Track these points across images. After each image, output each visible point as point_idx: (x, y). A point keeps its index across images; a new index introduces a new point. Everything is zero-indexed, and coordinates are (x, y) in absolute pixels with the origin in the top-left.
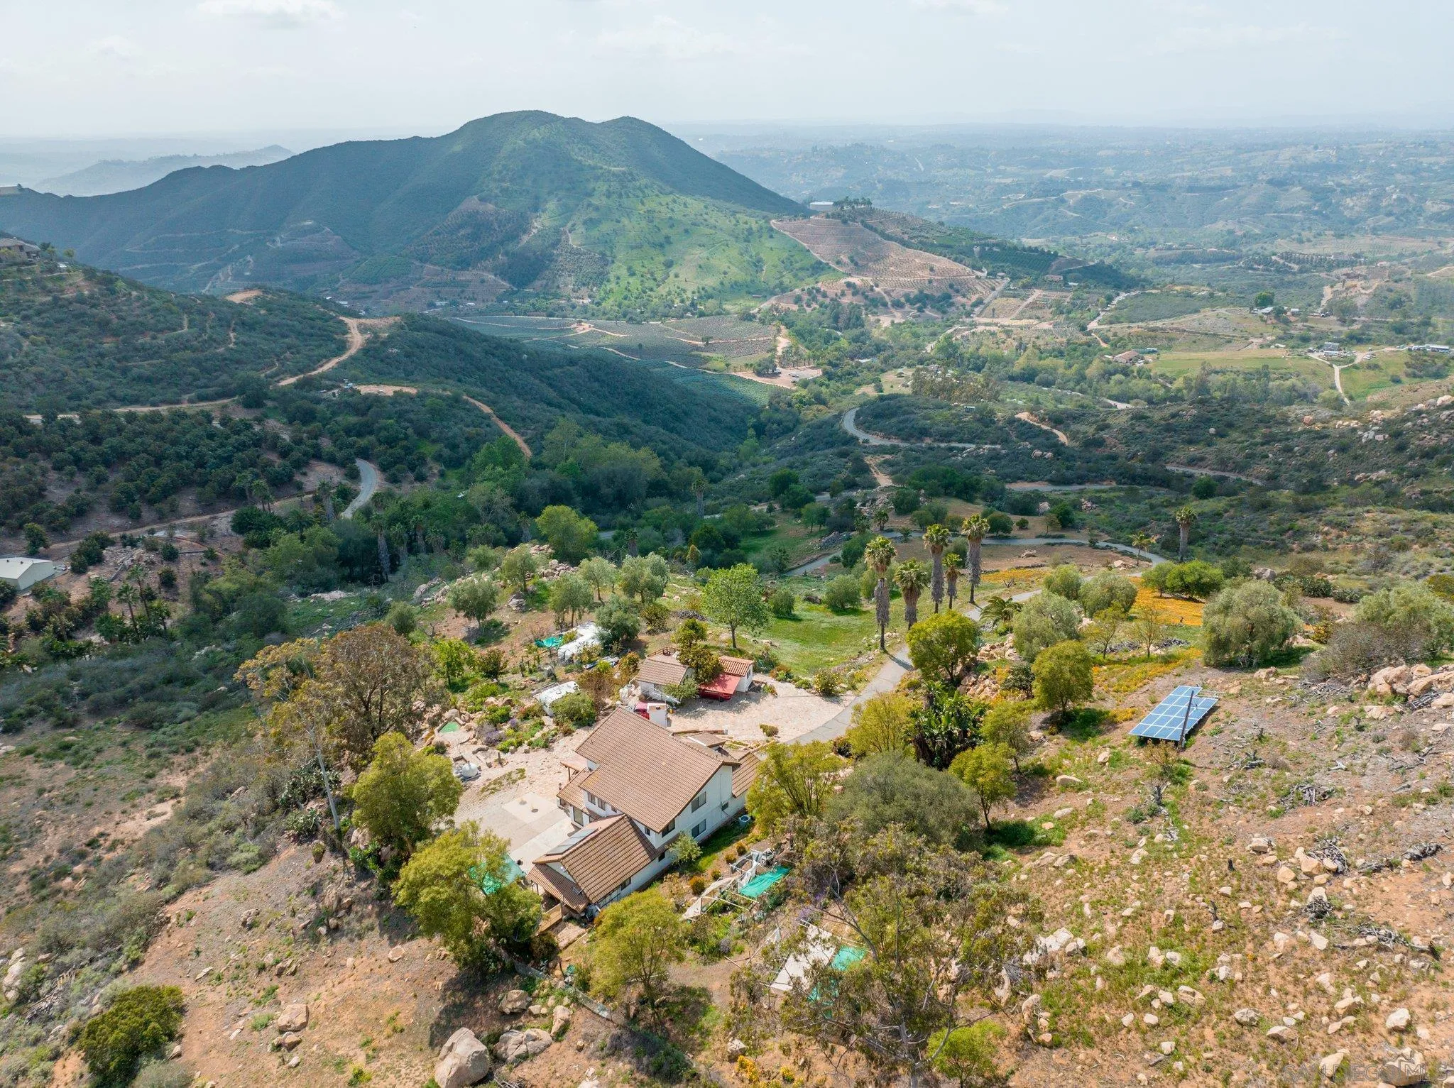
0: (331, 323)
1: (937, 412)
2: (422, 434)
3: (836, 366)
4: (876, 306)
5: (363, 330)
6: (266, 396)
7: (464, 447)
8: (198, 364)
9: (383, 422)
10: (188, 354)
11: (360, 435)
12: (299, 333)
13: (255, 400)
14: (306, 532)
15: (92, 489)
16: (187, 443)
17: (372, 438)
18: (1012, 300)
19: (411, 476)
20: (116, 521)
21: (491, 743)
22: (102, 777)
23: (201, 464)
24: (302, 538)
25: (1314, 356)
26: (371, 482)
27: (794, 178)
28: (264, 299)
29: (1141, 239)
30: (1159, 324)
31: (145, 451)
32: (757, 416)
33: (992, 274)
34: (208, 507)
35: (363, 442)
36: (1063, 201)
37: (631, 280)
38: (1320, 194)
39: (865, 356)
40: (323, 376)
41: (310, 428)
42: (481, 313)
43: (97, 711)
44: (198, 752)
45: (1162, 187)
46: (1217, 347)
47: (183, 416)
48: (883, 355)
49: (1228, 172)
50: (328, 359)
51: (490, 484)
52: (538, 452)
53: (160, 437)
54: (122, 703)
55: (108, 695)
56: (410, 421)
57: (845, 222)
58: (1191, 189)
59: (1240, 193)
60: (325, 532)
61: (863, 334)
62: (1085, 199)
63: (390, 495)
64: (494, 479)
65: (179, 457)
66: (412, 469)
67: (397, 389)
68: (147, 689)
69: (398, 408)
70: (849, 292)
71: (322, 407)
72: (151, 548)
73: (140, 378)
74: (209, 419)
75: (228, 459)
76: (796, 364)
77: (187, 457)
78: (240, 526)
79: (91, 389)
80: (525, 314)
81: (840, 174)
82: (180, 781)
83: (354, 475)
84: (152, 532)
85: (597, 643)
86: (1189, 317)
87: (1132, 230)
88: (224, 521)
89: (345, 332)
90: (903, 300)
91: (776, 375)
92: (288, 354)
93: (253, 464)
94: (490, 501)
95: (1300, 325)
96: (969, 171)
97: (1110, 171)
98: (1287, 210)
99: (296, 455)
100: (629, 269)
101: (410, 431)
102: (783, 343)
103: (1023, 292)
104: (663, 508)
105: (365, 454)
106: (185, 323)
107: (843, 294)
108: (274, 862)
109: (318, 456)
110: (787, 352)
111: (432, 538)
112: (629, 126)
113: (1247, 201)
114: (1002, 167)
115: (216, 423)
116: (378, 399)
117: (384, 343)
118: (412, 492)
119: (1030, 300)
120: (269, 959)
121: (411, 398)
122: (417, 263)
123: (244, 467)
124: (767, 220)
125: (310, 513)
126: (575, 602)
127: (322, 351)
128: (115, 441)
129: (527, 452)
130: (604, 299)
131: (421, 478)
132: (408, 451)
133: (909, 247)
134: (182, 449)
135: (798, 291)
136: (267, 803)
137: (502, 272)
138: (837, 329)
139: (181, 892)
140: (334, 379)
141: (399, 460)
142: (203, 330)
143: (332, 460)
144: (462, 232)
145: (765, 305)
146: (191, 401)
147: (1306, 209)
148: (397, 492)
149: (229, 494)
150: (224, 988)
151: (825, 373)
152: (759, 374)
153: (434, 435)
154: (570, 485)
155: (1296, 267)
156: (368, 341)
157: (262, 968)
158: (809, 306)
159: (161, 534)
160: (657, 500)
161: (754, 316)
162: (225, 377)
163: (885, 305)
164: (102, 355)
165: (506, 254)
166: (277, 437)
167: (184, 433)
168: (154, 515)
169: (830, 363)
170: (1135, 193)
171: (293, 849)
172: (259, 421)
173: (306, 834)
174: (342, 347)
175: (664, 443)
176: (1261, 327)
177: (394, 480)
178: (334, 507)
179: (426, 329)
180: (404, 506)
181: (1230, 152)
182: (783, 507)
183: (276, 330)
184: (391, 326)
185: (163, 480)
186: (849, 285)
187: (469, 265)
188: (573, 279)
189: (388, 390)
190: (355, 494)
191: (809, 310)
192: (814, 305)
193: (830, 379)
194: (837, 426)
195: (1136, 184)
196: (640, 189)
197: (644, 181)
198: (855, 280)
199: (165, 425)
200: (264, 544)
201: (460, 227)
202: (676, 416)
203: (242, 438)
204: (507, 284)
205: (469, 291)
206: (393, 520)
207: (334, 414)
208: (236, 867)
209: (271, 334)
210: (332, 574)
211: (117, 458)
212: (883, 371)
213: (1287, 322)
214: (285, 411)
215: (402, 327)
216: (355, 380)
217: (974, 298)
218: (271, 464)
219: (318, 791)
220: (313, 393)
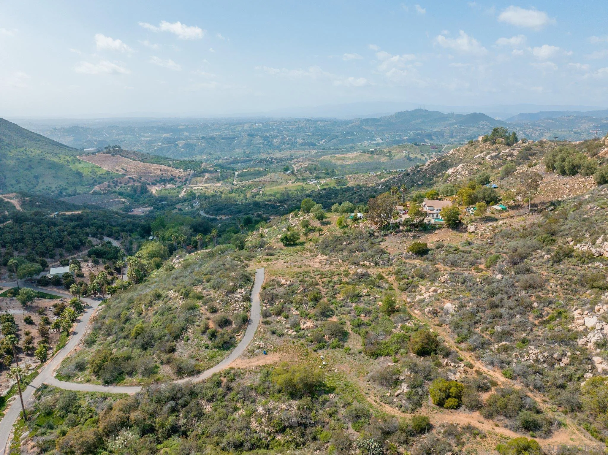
3: (157, 205)
18: (199, 178)
25: (311, 183)
33: (185, 170)
36: (177, 145)
38: (265, 138)
39: (161, 201)
45: (213, 138)
46: (279, 185)
57: (113, 155)
58: (223, 139)
59: (239, 139)
62: (186, 144)
86: (265, 177)
87: (210, 154)
96: (129, 136)
98: (257, 144)
102: (124, 200)
103: (201, 175)
110: (131, 203)
113: (242, 142)
114: (142, 134)
119: (206, 177)
124: (75, 156)
133: (146, 163)
145: (94, 190)
147: (263, 144)
151: (154, 208)
155: (275, 161)
170: (203, 140)
176: (289, 178)
181: (227, 126)
195: (203, 138)
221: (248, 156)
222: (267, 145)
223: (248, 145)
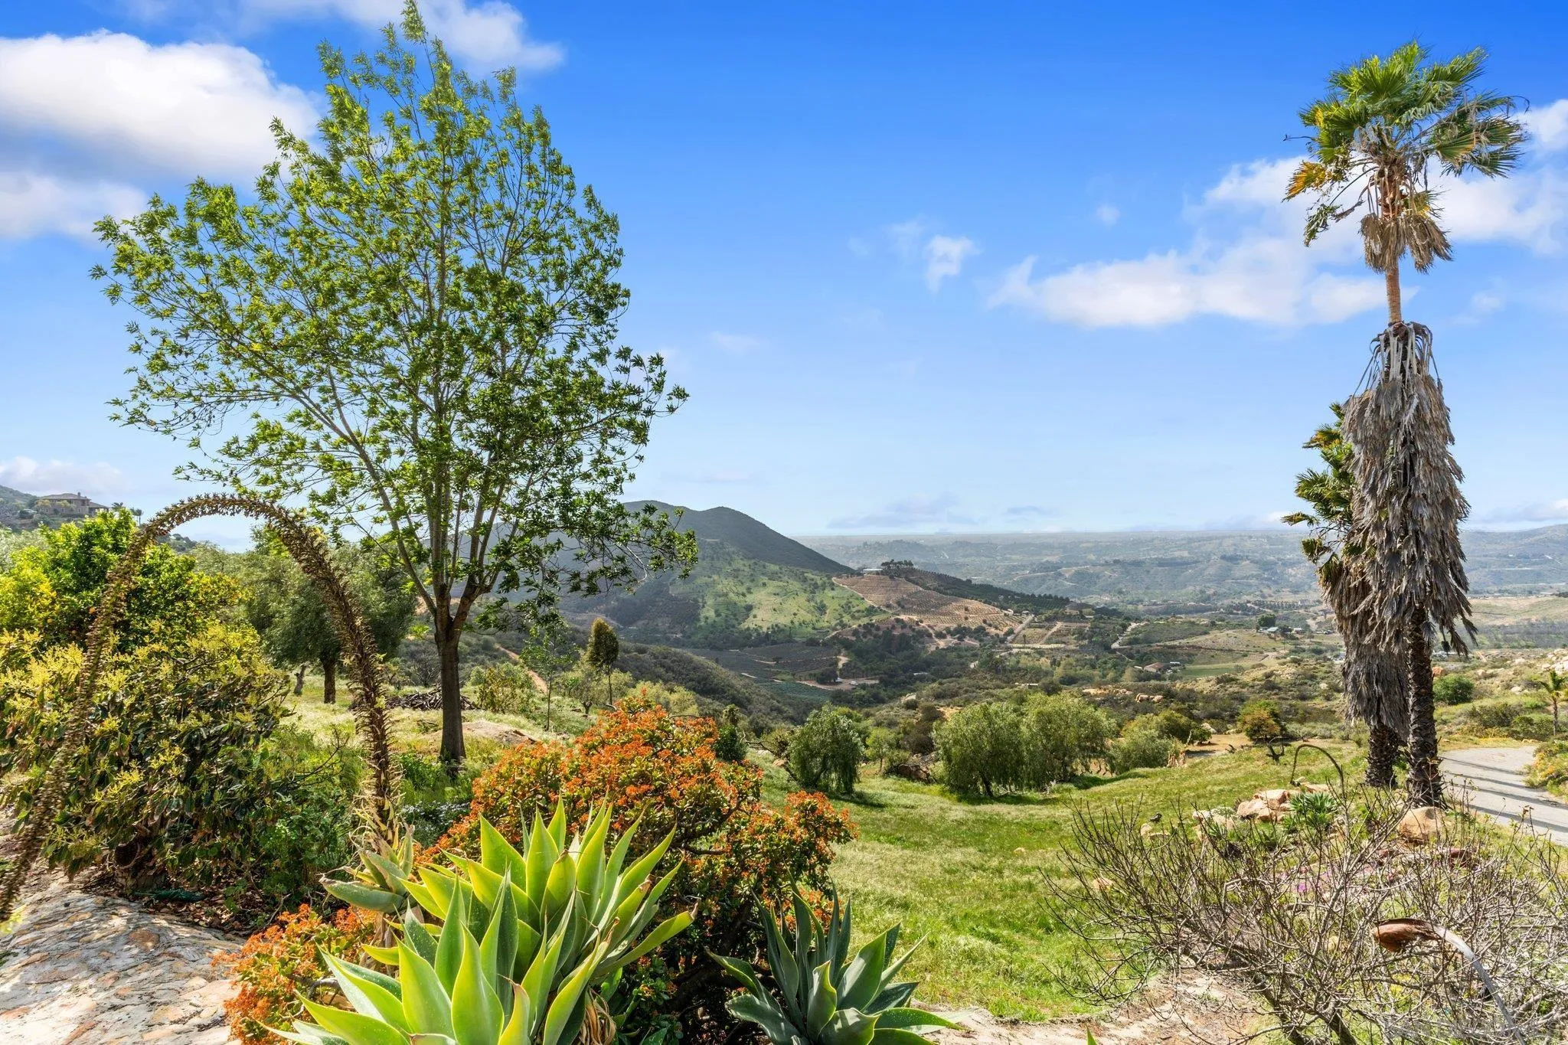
3: (891, 676)
4: (922, 636)
18: (1039, 630)
29: (1129, 598)
30: (1176, 643)
33: (1017, 612)
36: (1060, 575)
37: (717, 619)
38: (1266, 566)
39: (916, 670)
45: (1137, 564)
46: (1235, 660)
48: (932, 669)
49: (1186, 554)
57: (892, 578)
58: (1160, 565)
59: (1201, 566)
61: (912, 654)
62: (1078, 573)
70: (898, 626)
76: (854, 675)
87: (1120, 592)
90: (945, 632)
91: (836, 683)
95: (1308, 641)
97: (1092, 557)
98: (1241, 578)
100: (716, 611)
102: (843, 660)
103: (1047, 624)
107: (893, 627)
110: (847, 666)
112: (721, 512)
113: (1207, 572)
114: (1008, 556)
119: (1054, 629)
124: (829, 578)
130: (693, 634)
133: (945, 594)
135: (855, 627)
145: (828, 637)
147: (1257, 577)
151: (881, 681)
152: (822, 682)
161: (818, 643)
163: (930, 636)
169: (886, 675)
170: (1117, 568)
176: (1272, 644)
186: (898, 620)
188: (670, 619)
191: (864, 638)
192: (869, 635)
193: (886, 686)
195: (1116, 562)
196: (728, 554)
197: (732, 549)
198: (903, 617)
213: (1293, 638)
217: (1006, 629)
221: (1208, 598)
222: (1269, 579)
223: (1220, 579)
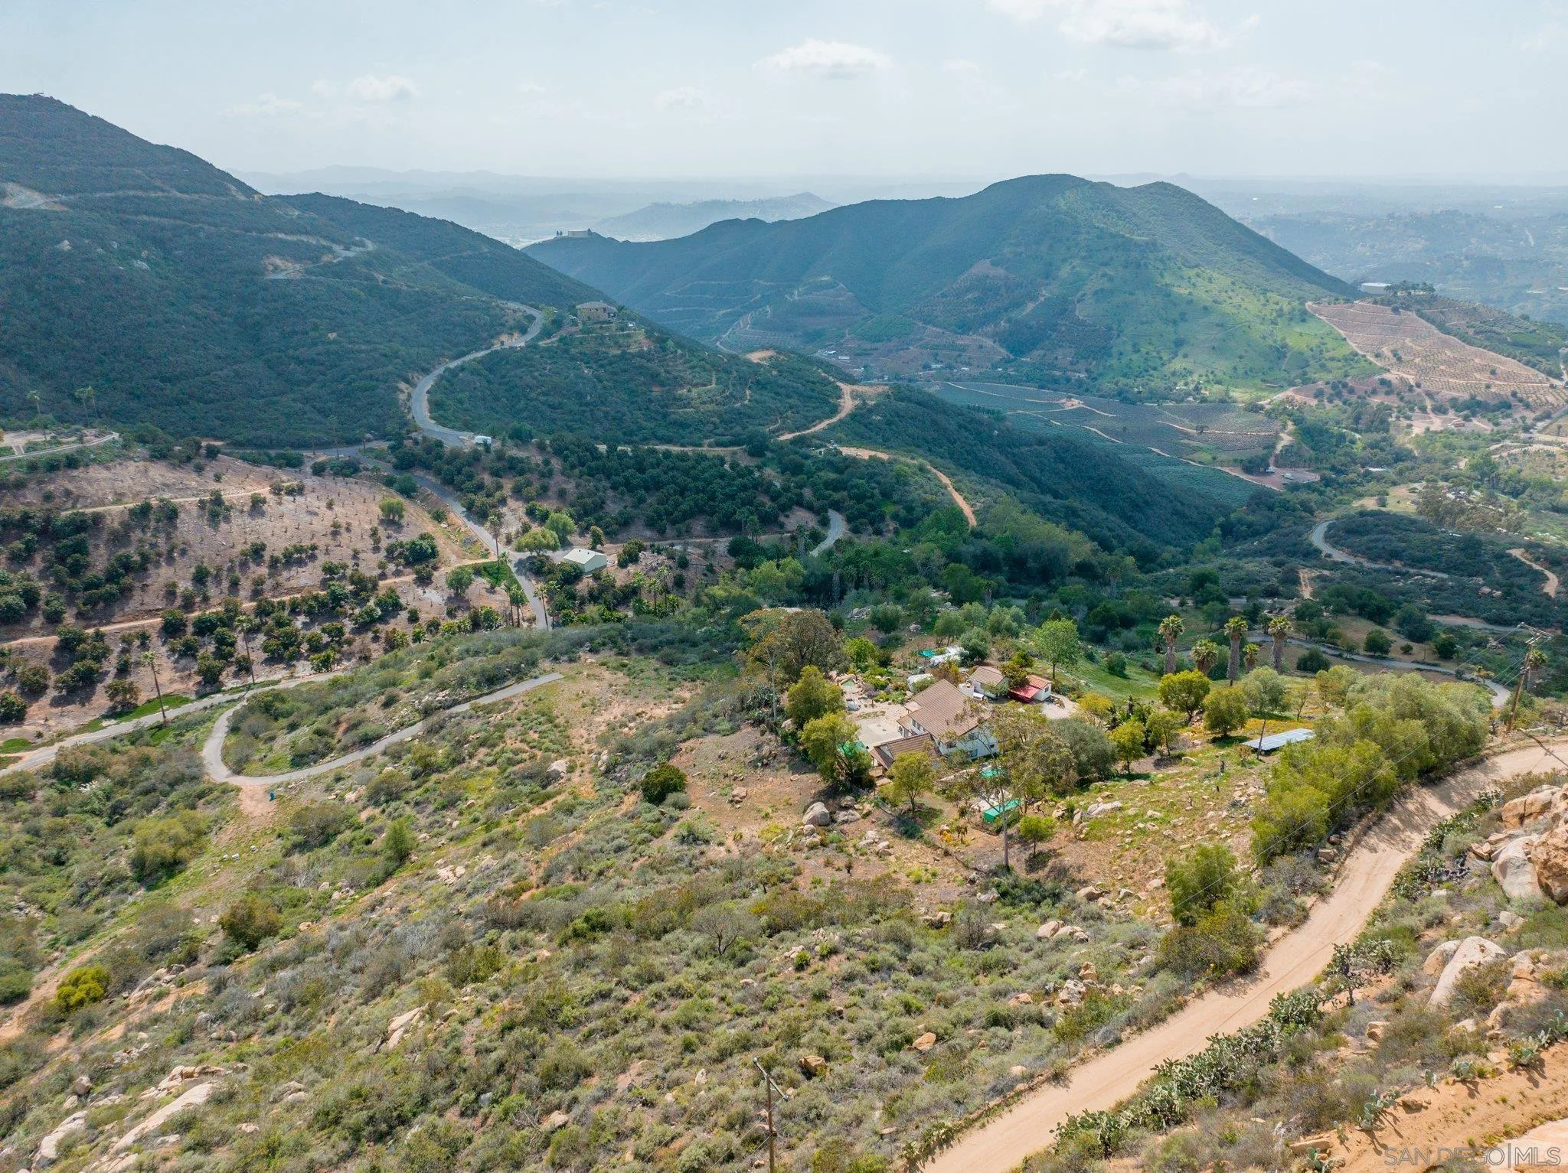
0: (829, 388)
1: (1418, 535)
2: (886, 495)
3: (1339, 472)
4: (1412, 410)
5: (855, 396)
6: (767, 448)
7: (919, 511)
8: (720, 416)
9: (856, 481)
10: (710, 407)
11: (836, 489)
12: (800, 395)
13: (758, 449)
14: (782, 562)
15: (635, 507)
16: (705, 480)
17: (845, 493)
19: (870, 529)
20: (648, 533)
21: (871, 697)
22: (644, 685)
23: (713, 498)
24: (778, 566)
26: (838, 529)
27: (1359, 248)
28: (777, 359)
31: (674, 483)
32: (1227, 516)
34: (713, 532)
35: (837, 496)
37: (1135, 357)
39: (1378, 465)
40: (814, 436)
41: (797, 479)
42: (974, 379)
43: (640, 650)
44: (698, 682)
47: (704, 458)
48: (1400, 465)
50: (821, 420)
51: (932, 545)
52: (982, 523)
53: (686, 473)
54: (654, 649)
55: (649, 642)
56: (878, 483)
57: (1395, 309)
60: (795, 564)
61: (1384, 440)
63: (850, 543)
64: (936, 541)
65: (698, 491)
66: (872, 524)
67: (873, 453)
68: (670, 643)
69: (871, 470)
70: (1382, 390)
71: (809, 462)
72: (671, 557)
73: (675, 423)
74: (722, 461)
75: (732, 497)
76: (1293, 465)
77: (703, 491)
78: (734, 550)
79: (641, 428)
80: (1017, 383)
81: (1418, 247)
82: (687, 695)
83: (825, 523)
84: (672, 545)
85: (958, 658)
88: (722, 544)
89: (840, 397)
90: (1448, 405)
91: (1266, 473)
92: (789, 413)
93: (750, 503)
94: (928, 559)
99: (783, 500)
100: (1134, 345)
101: (877, 491)
102: (1285, 440)
104: (1077, 587)
105: (837, 506)
106: (714, 380)
107: (1374, 392)
108: (738, 733)
109: (800, 503)
110: (1287, 450)
111: (875, 579)
112: (1162, 192)
115: (726, 466)
116: (854, 461)
117: (870, 411)
118: (867, 542)
120: (731, 772)
121: (883, 463)
122: (920, 324)
123: (743, 505)
124: (1304, 301)
125: (787, 548)
126: (950, 631)
127: (817, 413)
128: (655, 472)
129: (973, 521)
130: (1101, 375)
131: (878, 532)
132: (872, 507)
133: (1470, 343)
134: (700, 484)
135: (1320, 384)
136: (739, 705)
137: (1002, 339)
138: (1356, 431)
139: (688, 739)
140: (823, 438)
141: (863, 515)
142: (727, 387)
143: (810, 508)
144: (970, 296)
145: (1280, 396)
146: (710, 445)
148: (856, 540)
149: (730, 524)
150: (706, 781)
151: (1323, 478)
153: (896, 497)
154: (1001, 555)
156: (857, 407)
157: (726, 776)
158: (1330, 401)
159: (678, 548)
160: (1076, 579)
161: (1262, 408)
162: (738, 429)
163: (1423, 408)
164: (650, 401)
165: (1009, 321)
166: (771, 484)
167: (703, 471)
168: (675, 533)
169: (1333, 468)
171: (750, 729)
172: (759, 468)
173: (757, 722)
174: (834, 410)
175: (1110, 530)
177: (856, 530)
178: (806, 545)
179: (910, 401)
180: (858, 553)
182: (1196, 602)
183: (782, 391)
184: (880, 394)
185: (684, 507)
186: (1384, 382)
187: (970, 329)
188: (1073, 350)
189: (864, 454)
190: (824, 538)
191: (1328, 406)
192: (1338, 402)
193: (1327, 486)
194: (1305, 536)
196: (1162, 261)
199: (690, 463)
200: (749, 567)
201: (968, 290)
202: (1137, 506)
203: (745, 481)
204: (1004, 351)
205: (965, 357)
206: (849, 562)
207: (819, 469)
208: (718, 732)
209: (777, 394)
210: (795, 595)
211: (656, 485)
212: (1394, 484)
214: (780, 462)
215: (888, 396)
216: (840, 441)
217: (1541, 410)
218: (763, 504)
219: (767, 704)
220: (804, 450)
